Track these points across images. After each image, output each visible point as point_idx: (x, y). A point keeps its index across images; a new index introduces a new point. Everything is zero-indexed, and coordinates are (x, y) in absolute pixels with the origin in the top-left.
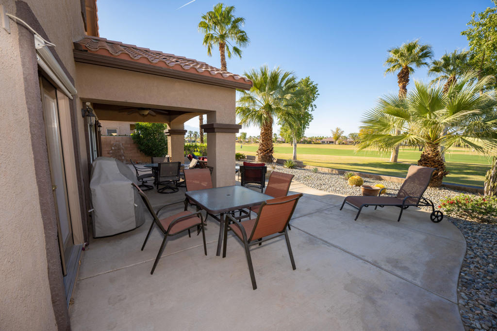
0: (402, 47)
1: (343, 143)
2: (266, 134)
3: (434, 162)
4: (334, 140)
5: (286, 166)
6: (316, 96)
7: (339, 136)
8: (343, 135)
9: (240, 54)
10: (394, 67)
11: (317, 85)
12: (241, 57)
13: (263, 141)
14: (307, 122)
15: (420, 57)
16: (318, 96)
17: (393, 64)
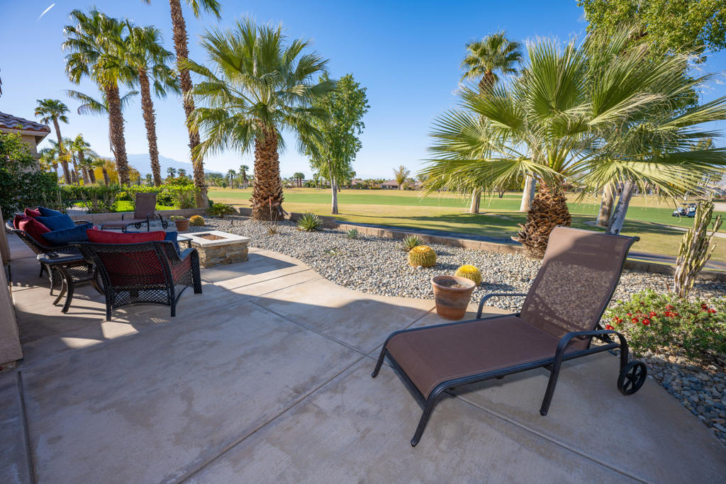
0: (485, 41)
1: (410, 189)
2: (266, 164)
3: (556, 213)
4: (397, 184)
5: (302, 227)
6: (364, 109)
7: (404, 178)
8: (408, 177)
9: (217, 12)
10: (474, 69)
11: (365, 89)
12: (218, 15)
13: (260, 179)
14: (352, 152)
15: (508, 59)
16: (368, 109)
17: (473, 66)
